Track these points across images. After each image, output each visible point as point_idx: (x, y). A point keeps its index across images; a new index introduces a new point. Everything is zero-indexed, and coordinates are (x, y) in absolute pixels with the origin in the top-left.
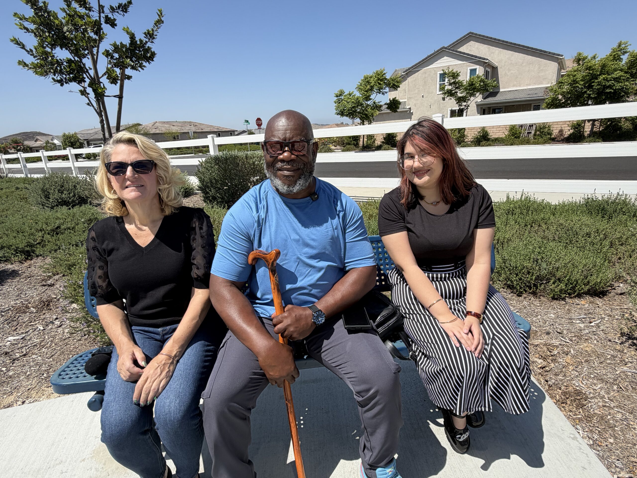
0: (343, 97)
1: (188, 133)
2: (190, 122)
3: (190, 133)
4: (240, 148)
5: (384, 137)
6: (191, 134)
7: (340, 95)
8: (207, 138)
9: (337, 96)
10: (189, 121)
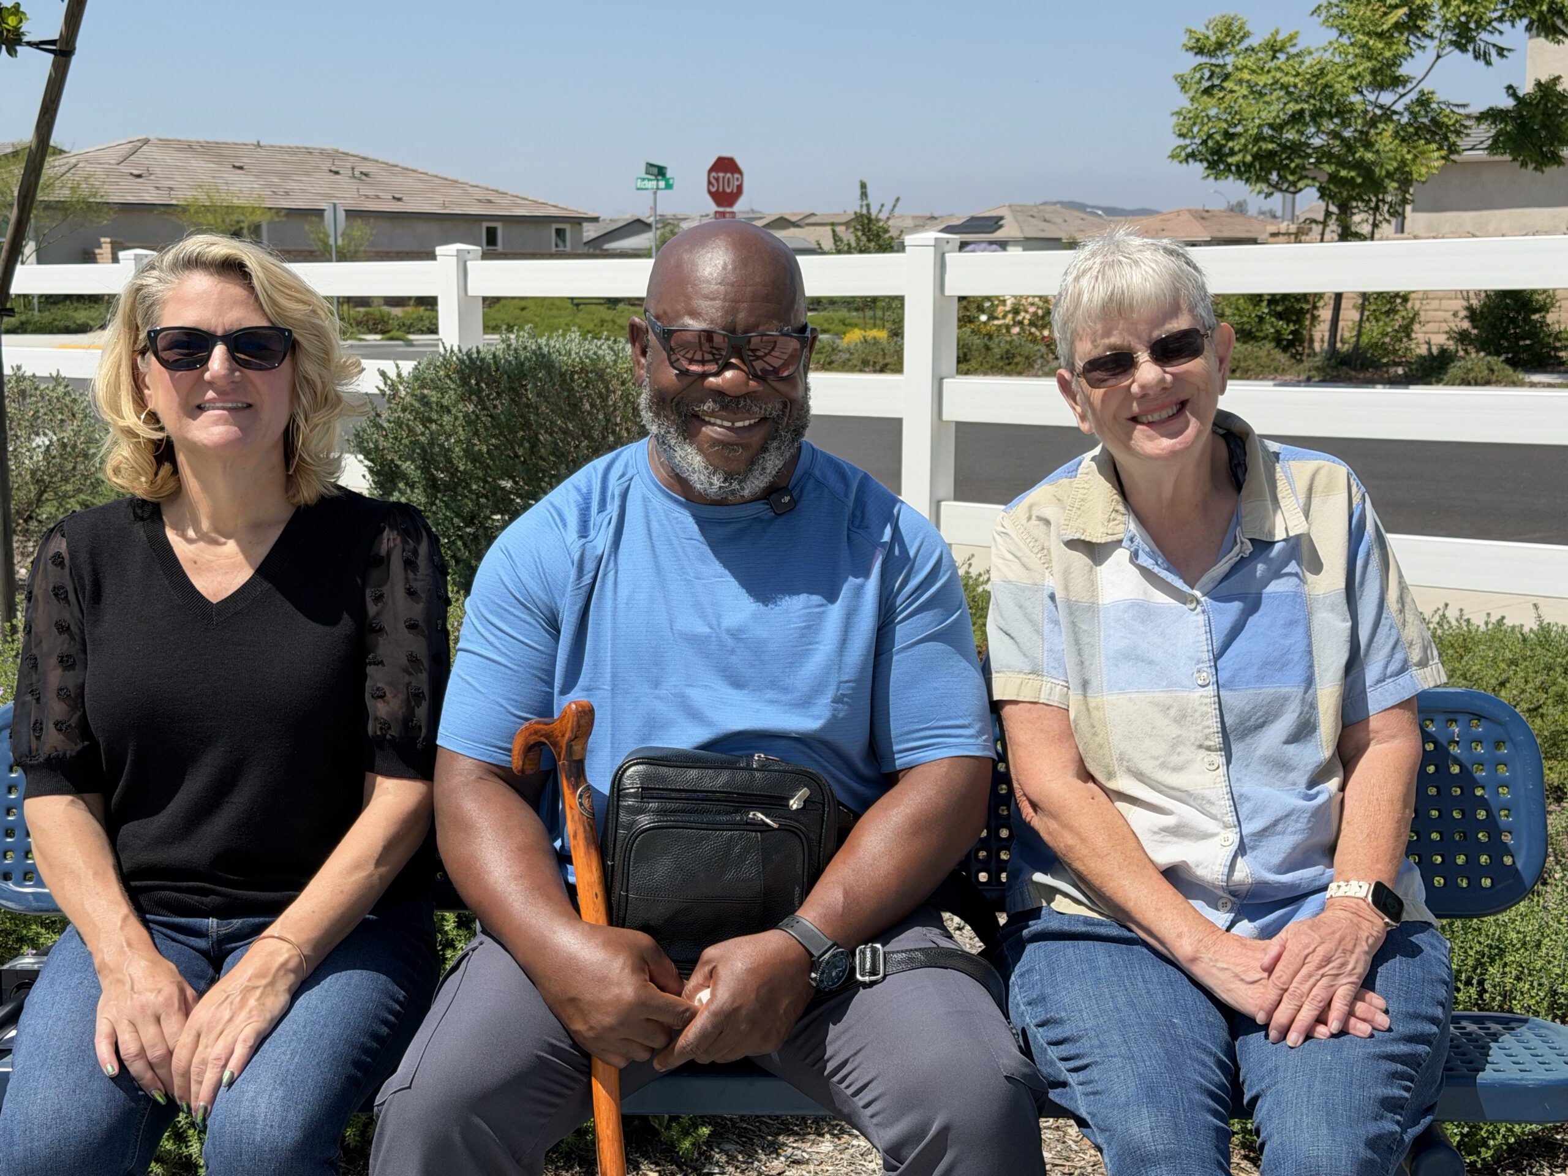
0: (1230, 59)
1: (319, 213)
2: (335, 155)
3: (328, 215)
4: (603, 322)
5: (1469, 308)
6: (334, 228)
7: (1220, 46)
8: (432, 256)
9: (1200, 51)
10: (328, 146)
